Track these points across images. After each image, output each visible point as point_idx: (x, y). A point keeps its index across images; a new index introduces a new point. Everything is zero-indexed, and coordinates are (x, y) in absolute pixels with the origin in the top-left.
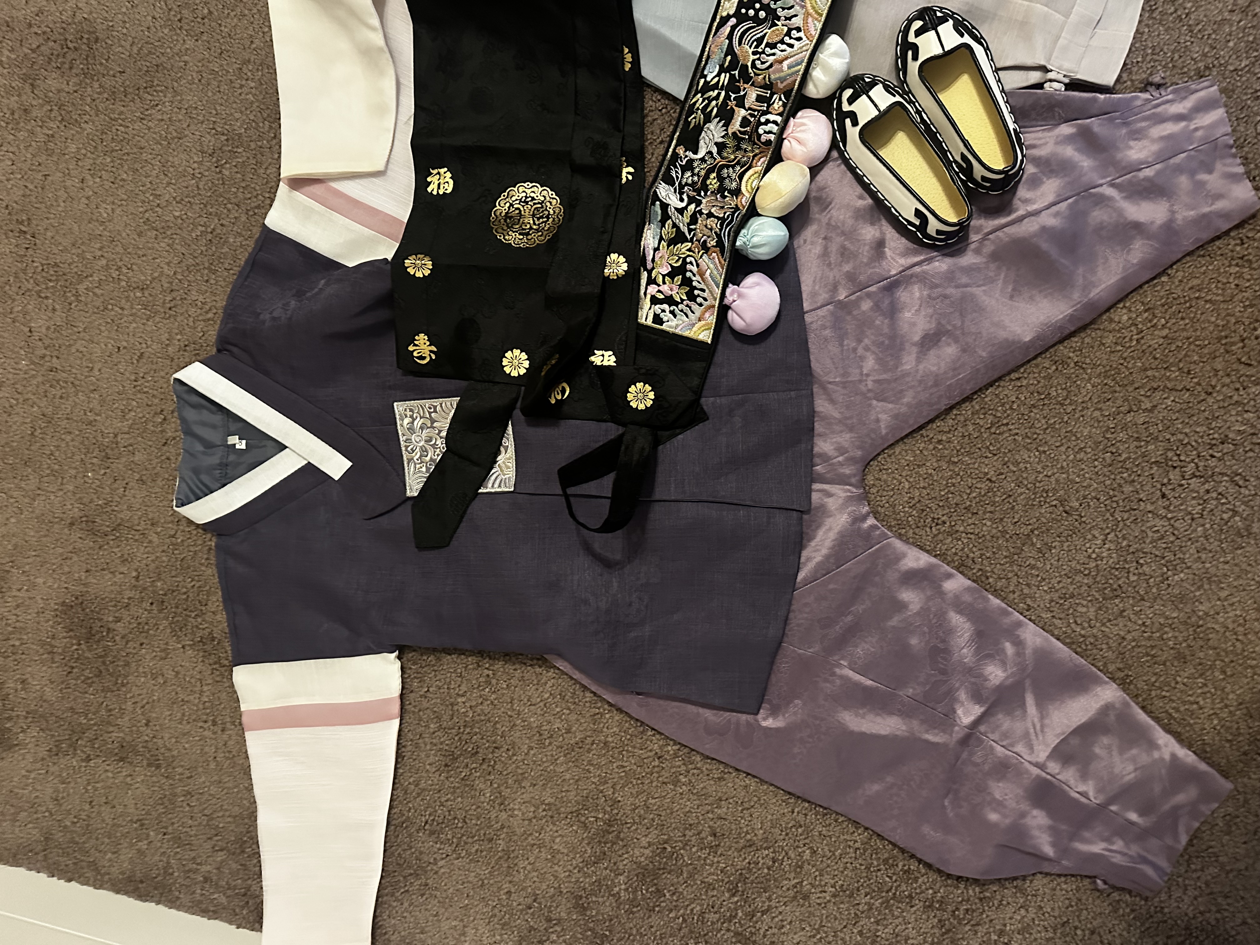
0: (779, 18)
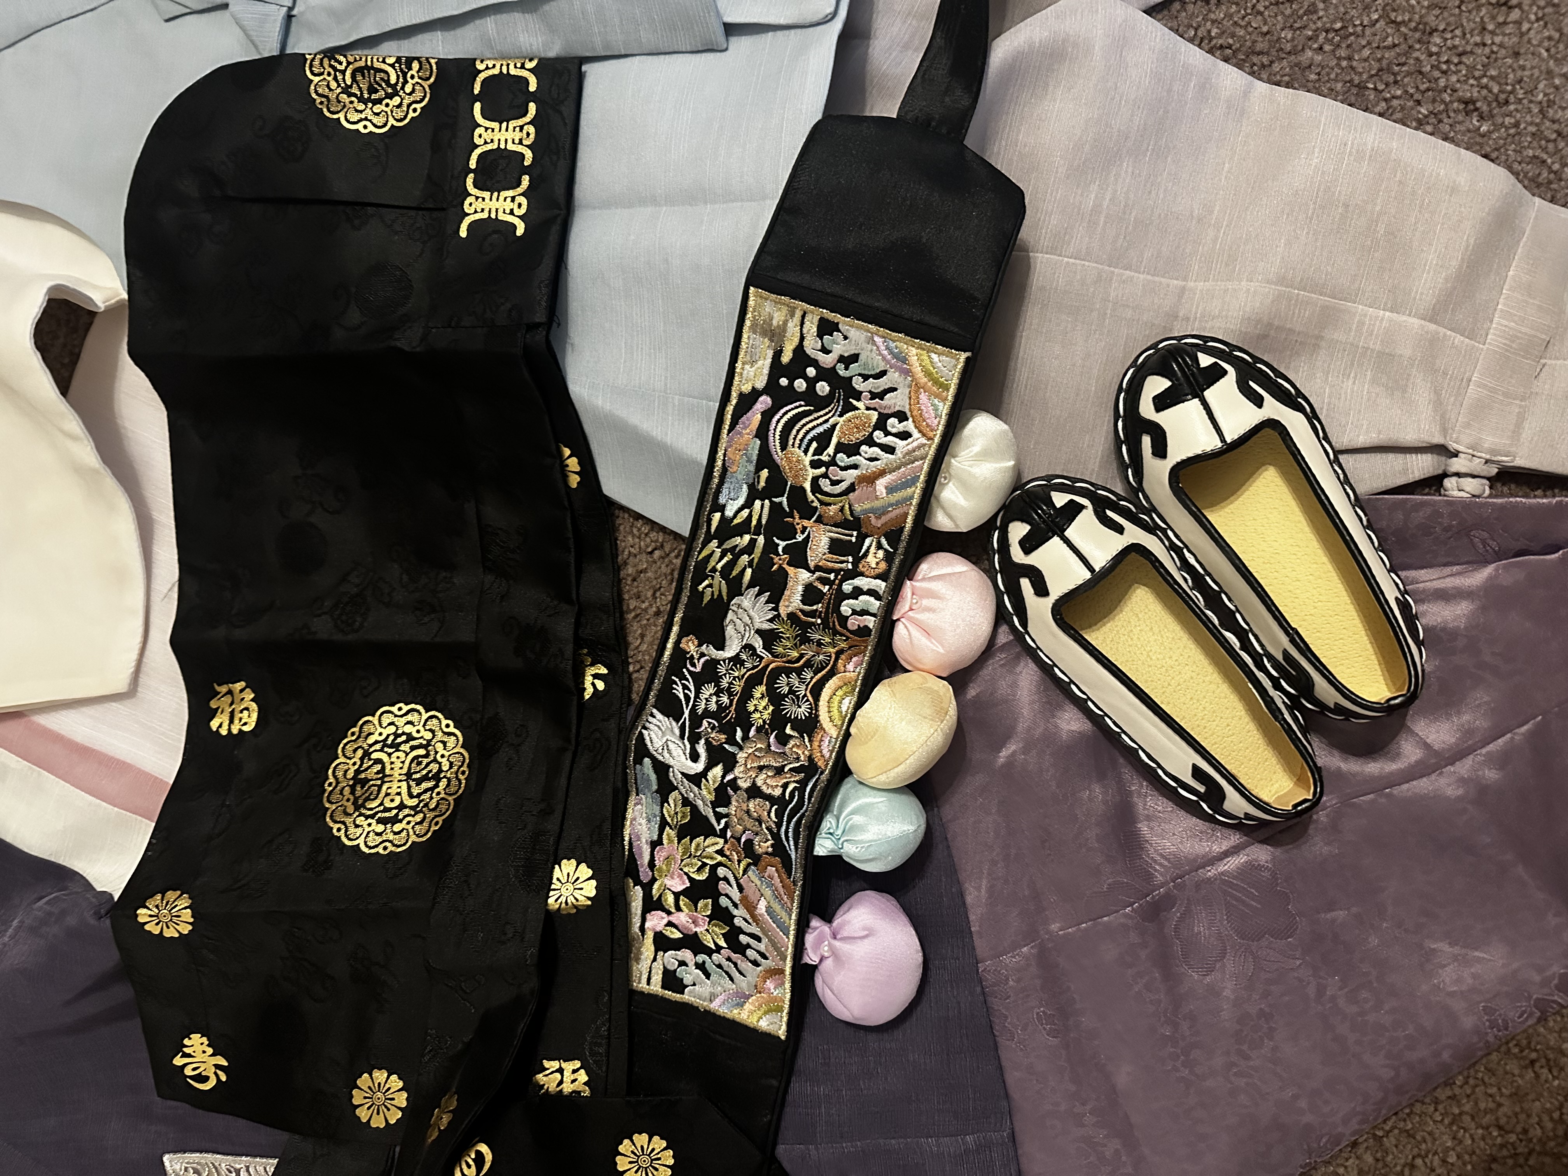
0: (858, 396)
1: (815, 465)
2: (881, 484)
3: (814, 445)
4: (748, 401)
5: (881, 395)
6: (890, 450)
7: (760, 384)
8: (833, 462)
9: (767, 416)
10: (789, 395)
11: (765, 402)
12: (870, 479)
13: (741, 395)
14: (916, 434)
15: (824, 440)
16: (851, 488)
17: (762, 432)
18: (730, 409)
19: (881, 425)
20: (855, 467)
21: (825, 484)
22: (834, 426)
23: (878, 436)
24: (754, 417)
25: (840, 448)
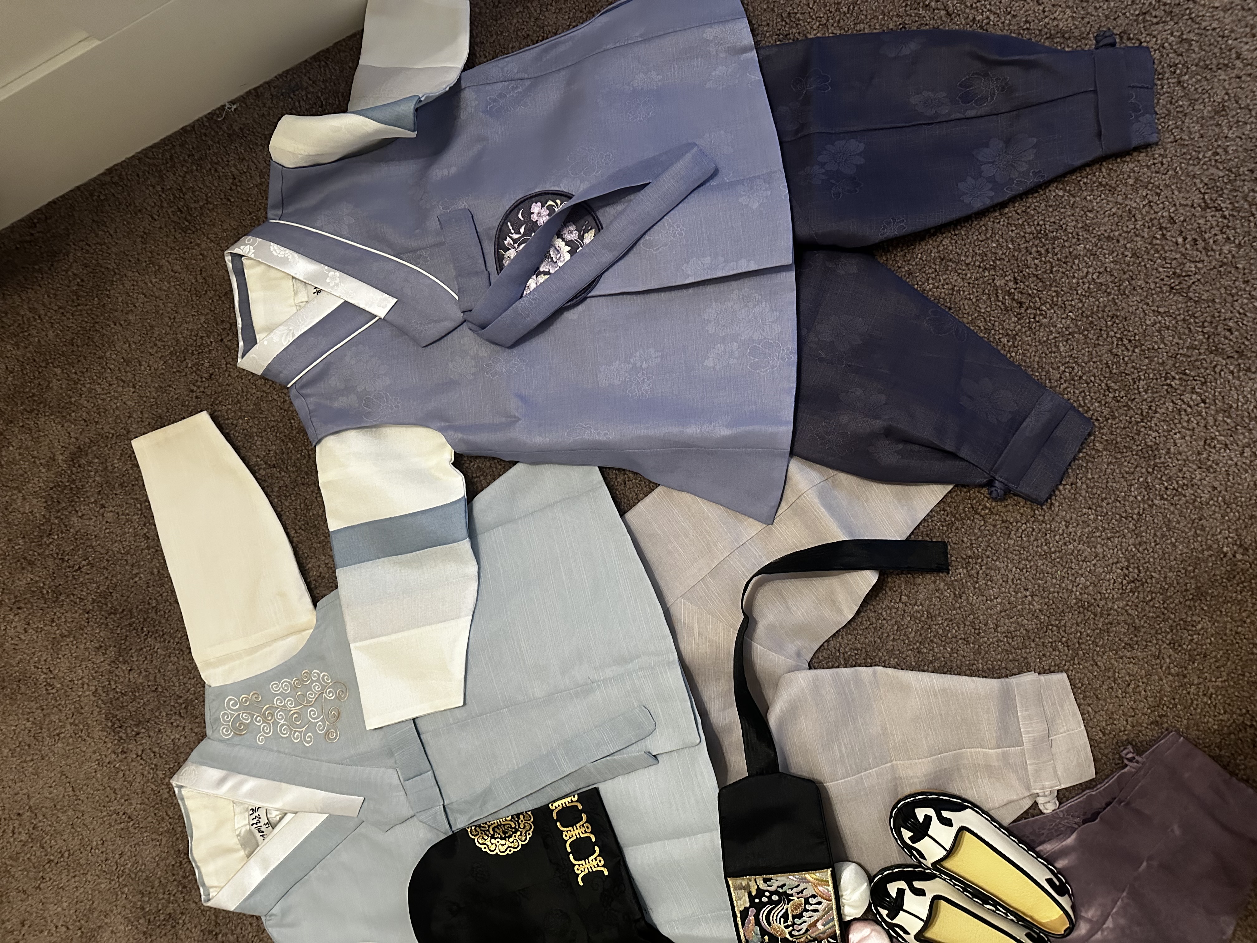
1: (787, 927)
2: (819, 925)
3: (782, 920)
4: (745, 913)
5: (802, 892)
6: (816, 911)
7: (748, 905)
8: (794, 924)
9: (757, 916)
10: (762, 905)
11: (752, 911)
12: (814, 924)
13: (741, 912)
14: (824, 901)
15: (785, 916)
16: (807, 930)
17: (758, 923)
18: (739, 919)
19: (807, 902)
20: (805, 922)
21: (794, 933)
22: (787, 909)
23: (808, 907)
24: (752, 919)
25: (794, 917)
